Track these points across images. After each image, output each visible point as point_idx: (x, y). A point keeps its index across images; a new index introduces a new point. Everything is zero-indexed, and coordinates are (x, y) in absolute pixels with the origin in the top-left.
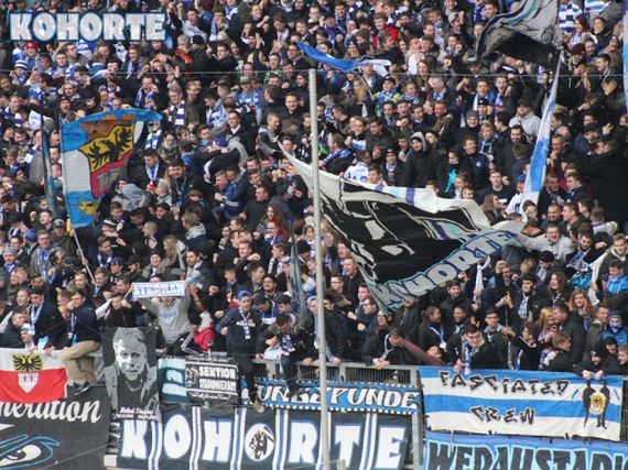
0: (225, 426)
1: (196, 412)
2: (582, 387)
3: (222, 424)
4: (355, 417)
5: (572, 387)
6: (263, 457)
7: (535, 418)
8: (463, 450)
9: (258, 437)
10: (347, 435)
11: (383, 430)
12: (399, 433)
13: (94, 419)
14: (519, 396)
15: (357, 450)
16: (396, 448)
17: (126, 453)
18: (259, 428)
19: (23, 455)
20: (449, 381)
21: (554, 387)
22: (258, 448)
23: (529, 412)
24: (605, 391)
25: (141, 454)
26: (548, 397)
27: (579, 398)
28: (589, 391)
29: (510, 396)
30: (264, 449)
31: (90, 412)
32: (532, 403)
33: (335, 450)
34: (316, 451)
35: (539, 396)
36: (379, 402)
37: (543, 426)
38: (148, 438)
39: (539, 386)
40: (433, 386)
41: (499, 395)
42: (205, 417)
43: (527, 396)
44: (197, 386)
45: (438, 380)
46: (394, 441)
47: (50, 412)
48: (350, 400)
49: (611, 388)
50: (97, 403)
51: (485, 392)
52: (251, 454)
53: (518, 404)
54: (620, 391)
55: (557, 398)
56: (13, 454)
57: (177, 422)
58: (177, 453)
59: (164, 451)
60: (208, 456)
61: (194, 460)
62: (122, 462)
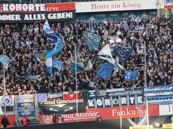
0: (109, 100)
1: (103, 98)
2: (172, 87)
3: (108, 99)
4: (133, 96)
5: (170, 87)
6: (117, 104)
7: (164, 92)
9: (115, 101)
10: (132, 99)
11: (138, 97)
12: (141, 97)
13: (82, 102)
14: (161, 89)
15: (134, 101)
18: (115, 99)
19: (70, 109)
20: (149, 89)
21: (167, 87)
22: (115, 102)
23: (163, 91)
25: (93, 106)
26: (167, 89)
27: (171, 89)
29: (160, 89)
30: (117, 102)
32: (163, 90)
33: (130, 101)
34: (126, 102)
35: (165, 89)
36: (135, 93)
38: (93, 103)
39: (165, 88)
41: (158, 89)
42: (105, 99)
44: (99, 94)
46: (140, 98)
48: (130, 93)
50: (83, 99)
51: (156, 89)
52: (114, 103)
53: (161, 90)
55: (168, 89)
56: (68, 109)
57: (99, 100)
58: (100, 105)
59: (97, 105)
60: (106, 105)
61: (104, 106)
62: (89, 107)
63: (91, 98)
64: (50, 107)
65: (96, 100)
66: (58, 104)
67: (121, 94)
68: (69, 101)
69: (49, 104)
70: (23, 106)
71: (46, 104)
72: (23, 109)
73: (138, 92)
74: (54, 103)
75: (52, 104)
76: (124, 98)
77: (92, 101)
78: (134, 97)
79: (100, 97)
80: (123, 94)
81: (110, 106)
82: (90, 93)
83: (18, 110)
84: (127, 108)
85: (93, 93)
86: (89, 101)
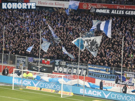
0: (66, 69)
1: (63, 67)
2: (106, 68)
5: (105, 68)
8: (93, 74)
9: (70, 70)
11: (84, 71)
12: (86, 71)
13: (52, 67)
14: (99, 68)
15: (81, 72)
16: (85, 73)
17: (55, 70)
18: (70, 69)
19: (44, 70)
21: (103, 68)
24: (108, 69)
25: (57, 71)
26: (102, 69)
27: (105, 69)
28: (106, 69)
29: (98, 68)
30: (70, 71)
31: (51, 66)
32: (100, 69)
34: (76, 72)
35: (101, 69)
36: (82, 67)
37: (101, 72)
38: (57, 69)
39: (101, 68)
40: (89, 66)
41: (97, 68)
42: (64, 67)
43: (100, 68)
44: (62, 64)
45: (90, 66)
47: (47, 65)
49: (109, 69)
51: (95, 68)
52: (69, 72)
53: (99, 69)
54: (110, 69)
57: (61, 68)
58: (61, 71)
59: (59, 71)
60: (64, 72)
61: (63, 72)
62: (54, 71)
63: (57, 66)
64: (34, 67)
65: (59, 68)
66: (38, 66)
67: (74, 66)
68: (45, 65)
69: (34, 65)
70: (20, 63)
71: (32, 65)
72: (19, 65)
73: (84, 67)
74: (36, 65)
75: (35, 65)
76: (75, 70)
77: (57, 67)
78: (81, 70)
79: (62, 66)
80: (75, 66)
81: (66, 73)
82: (56, 62)
83: (17, 64)
84: (76, 77)
85: (58, 63)
86: (55, 67)
